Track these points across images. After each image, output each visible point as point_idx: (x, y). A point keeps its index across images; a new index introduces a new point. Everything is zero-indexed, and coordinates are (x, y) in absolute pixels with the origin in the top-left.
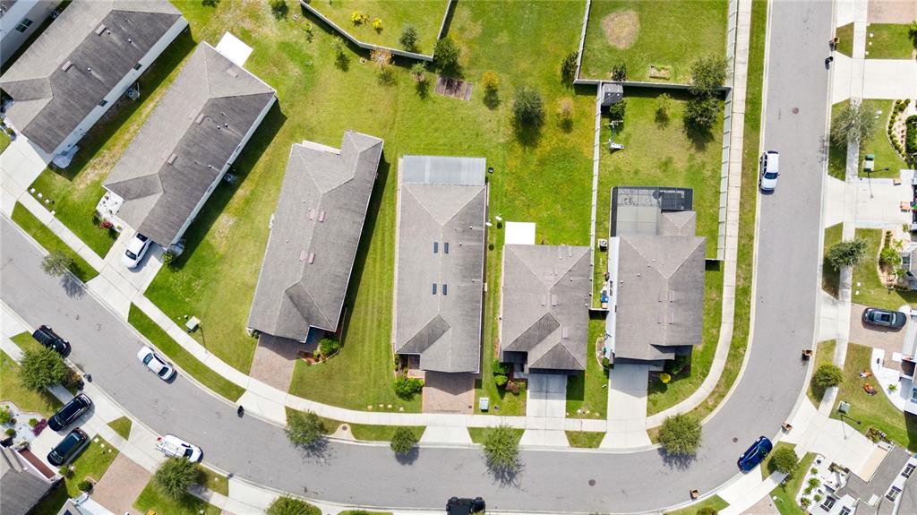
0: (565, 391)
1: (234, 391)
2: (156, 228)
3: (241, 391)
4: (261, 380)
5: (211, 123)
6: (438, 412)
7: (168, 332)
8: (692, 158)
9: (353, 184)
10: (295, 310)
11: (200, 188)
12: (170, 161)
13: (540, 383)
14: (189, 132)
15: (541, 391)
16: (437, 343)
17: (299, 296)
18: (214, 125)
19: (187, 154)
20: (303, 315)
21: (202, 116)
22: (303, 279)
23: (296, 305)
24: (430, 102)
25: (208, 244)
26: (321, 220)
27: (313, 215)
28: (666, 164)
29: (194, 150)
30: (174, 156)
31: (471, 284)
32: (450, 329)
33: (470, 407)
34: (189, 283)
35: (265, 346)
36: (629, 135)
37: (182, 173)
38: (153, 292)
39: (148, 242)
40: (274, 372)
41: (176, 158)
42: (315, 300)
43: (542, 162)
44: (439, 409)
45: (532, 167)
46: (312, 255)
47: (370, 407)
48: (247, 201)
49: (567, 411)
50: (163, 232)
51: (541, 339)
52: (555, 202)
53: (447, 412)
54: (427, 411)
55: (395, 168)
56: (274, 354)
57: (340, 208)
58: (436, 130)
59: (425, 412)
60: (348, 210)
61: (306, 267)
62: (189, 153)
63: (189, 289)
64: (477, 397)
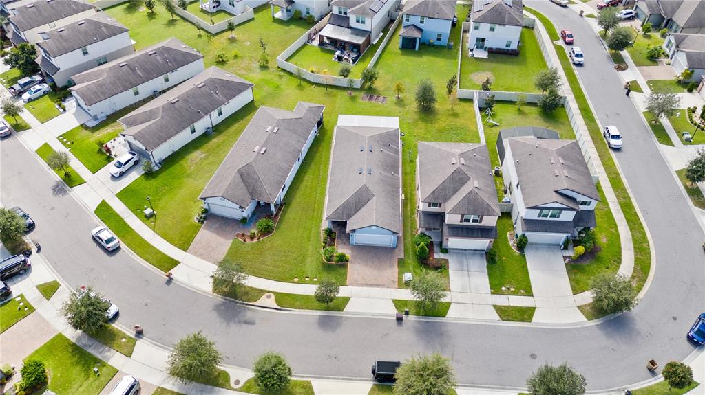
0: (486, 270)
1: (168, 264)
2: (147, 137)
3: (175, 263)
4: (197, 256)
5: (207, 89)
6: (362, 285)
9: (300, 121)
10: (243, 185)
11: (189, 122)
12: (173, 102)
13: (461, 263)
14: (191, 90)
15: (462, 270)
16: (363, 209)
17: (248, 174)
18: (209, 91)
19: (186, 101)
20: (248, 190)
21: (203, 84)
22: (253, 161)
23: (244, 182)
24: (358, 104)
25: (181, 165)
26: (275, 131)
27: (269, 128)
29: (190, 101)
30: (177, 100)
32: (374, 198)
33: (394, 281)
35: (208, 229)
36: (502, 119)
37: (178, 110)
38: (124, 195)
40: (210, 249)
41: (178, 101)
42: (261, 177)
44: (364, 282)
46: (264, 149)
47: (296, 280)
48: (219, 145)
49: (491, 289)
50: (151, 140)
51: (455, 191)
53: (371, 285)
54: (352, 285)
56: (214, 235)
57: (290, 130)
59: (350, 285)
60: (295, 133)
61: (258, 154)
62: (187, 101)
64: (400, 274)
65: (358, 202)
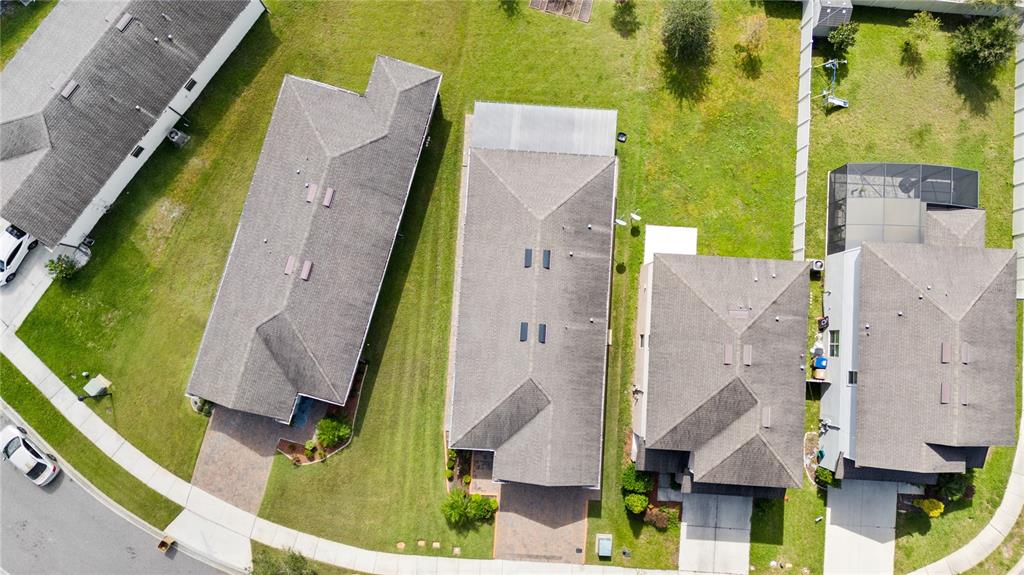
0: (749, 526)
1: (163, 511)
2: (34, 211)
3: (173, 510)
4: (212, 492)
5: (143, 32)
6: (521, 557)
7: (52, 401)
8: (963, 126)
9: (387, 145)
10: (273, 364)
11: (119, 145)
12: (65, 93)
13: (704, 510)
14: (102, 45)
15: (705, 525)
16: (526, 431)
17: (281, 339)
18: (147, 36)
19: (97, 82)
20: (286, 374)
21: (127, 17)
22: (289, 308)
23: (275, 355)
24: (521, 23)
25: (134, 249)
26: (326, 203)
27: (313, 194)
28: (921, 135)
29: (109, 78)
30: (73, 84)
31: (587, 327)
32: (551, 407)
33: (579, 551)
34: (96, 315)
35: (220, 430)
36: (856, 86)
37: (87, 117)
38: (33, 330)
39: (27, 240)
40: (234, 477)
41: (78, 87)
42: (310, 346)
43: (710, 126)
44: (524, 552)
45: (693, 134)
46: (307, 265)
47: (401, 546)
48: (206, 178)
49: (751, 564)
50: (47, 218)
51: (720, 428)
52: (733, 193)
53: (537, 558)
54: (503, 556)
55: (460, 131)
56: (236, 444)
57: (362, 186)
58: (531, 69)
59: (498, 558)
60: (374, 189)
61: (296, 285)
62: (101, 81)
63: (95, 327)
64: (591, 533)
65: (516, 415)
